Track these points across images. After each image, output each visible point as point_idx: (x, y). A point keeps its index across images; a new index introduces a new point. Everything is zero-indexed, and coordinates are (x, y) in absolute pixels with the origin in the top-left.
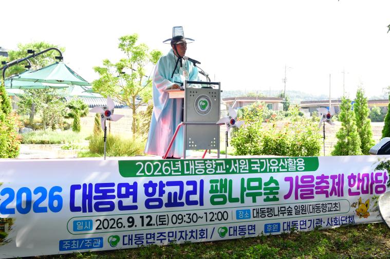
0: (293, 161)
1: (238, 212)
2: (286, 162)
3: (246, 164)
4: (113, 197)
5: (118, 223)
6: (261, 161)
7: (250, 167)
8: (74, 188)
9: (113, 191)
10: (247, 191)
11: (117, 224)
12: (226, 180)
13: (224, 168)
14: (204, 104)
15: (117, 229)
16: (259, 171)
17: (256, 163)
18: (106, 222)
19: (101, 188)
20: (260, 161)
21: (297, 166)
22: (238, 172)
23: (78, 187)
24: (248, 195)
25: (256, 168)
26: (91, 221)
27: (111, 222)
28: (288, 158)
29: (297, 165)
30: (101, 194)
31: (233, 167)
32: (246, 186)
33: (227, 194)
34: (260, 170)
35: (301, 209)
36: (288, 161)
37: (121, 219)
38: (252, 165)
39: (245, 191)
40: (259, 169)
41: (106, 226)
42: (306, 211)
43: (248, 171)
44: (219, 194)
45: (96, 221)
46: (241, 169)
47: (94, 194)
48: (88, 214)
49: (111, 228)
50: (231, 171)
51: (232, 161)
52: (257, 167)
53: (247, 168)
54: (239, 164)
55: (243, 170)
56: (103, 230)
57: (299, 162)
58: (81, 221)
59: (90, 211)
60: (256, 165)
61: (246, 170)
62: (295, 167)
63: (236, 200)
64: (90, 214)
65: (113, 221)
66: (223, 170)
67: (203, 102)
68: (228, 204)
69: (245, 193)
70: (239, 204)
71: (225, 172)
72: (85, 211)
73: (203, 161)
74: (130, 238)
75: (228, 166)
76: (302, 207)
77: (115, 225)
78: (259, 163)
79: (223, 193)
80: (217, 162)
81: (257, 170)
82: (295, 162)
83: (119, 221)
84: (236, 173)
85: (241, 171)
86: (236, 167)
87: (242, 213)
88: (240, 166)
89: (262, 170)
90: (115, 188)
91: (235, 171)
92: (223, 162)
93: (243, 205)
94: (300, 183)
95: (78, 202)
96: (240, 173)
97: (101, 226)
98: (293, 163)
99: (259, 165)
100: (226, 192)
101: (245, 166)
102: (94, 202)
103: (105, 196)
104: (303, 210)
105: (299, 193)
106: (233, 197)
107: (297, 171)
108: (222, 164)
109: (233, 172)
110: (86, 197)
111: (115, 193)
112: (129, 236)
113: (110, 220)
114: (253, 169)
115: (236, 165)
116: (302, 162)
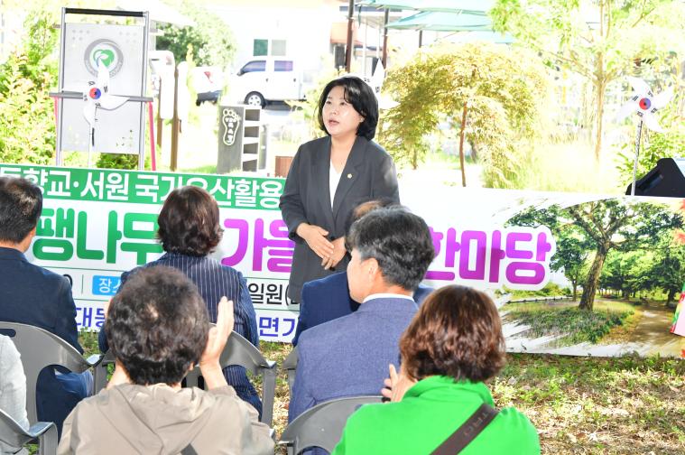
0: (251, 186)
1: (96, 280)
2: (230, 186)
3: (122, 182)
6: (164, 179)
7: (132, 190)
10: (124, 240)
12: (71, 212)
13: (68, 187)
16: (155, 200)
17: (150, 182)
20: (159, 179)
21: (259, 199)
22: (101, 197)
24: (125, 247)
25: (147, 194)
28: (239, 179)
29: (261, 194)
31: (89, 186)
32: (120, 227)
33: (74, 241)
35: (266, 291)
36: (236, 185)
38: (138, 187)
39: (120, 238)
40: (155, 195)
42: (280, 298)
43: (126, 198)
44: (54, 238)
46: (109, 193)
50: (83, 193)
51: (90, 175)
52: (151, 191)
53: (125, 192)
54: (106, 182)
55: (113, 194)
57: (267, 190)
60: (147, 188)
61: (122, 195)
62: (254, 200)
63: (97, 255)
66: (64, 190)
67: (105, 52)
68: (75, 260)
69: (119, 243)
70: (103, 263)
71: (68, 194)
73: (19, 170)
75: (76, 184)
76: (272, 288)
78: (156, 182)
79: (64, 238)
80: (52, 172)
81: (152, 198)
82: (255, 187)
84: (97, 199)
85: (110, 197)
86: (97, 188)
87: (106, 282)
88: (108, 186)
89: (161, 199)
91: (94, 194)
92: (68, 174)
93: (111, 266)
94: (267, 235)
96: (105, 199)
98: (251, 190)
99: (157, 188)
100: (70, 234)
101: (121, 186)
104: (271, 295)
105: (266, 257)
106: (88, 248)
107: (259, 207)
108: (63, 178)
109: (89, 197)
114: (139, 194)
115: (96, 183)
116: (276, 190)
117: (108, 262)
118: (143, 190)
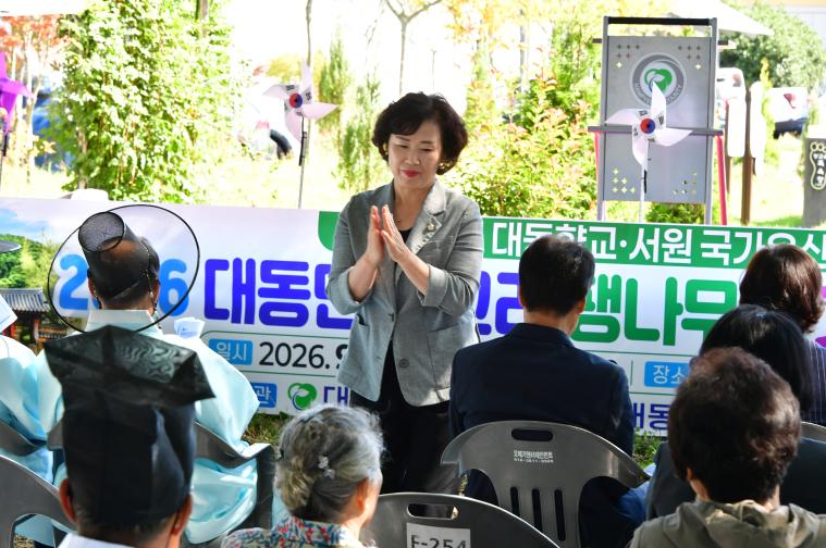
1: (650, 367)
3: (683, 240)
4: (306, 295)
5: (313, 355)
6: (738, 235)
7: (696, 250)
8: (214, 266)
9: (304, 280)
10: (686, 314)
11: (311, 358)
12: (617, 279)
13: (612, 247)
14: (661, 78)
15: (309, 369)
16: (726, 263)
17: (720, 240)
18: (283, 350)
19: (275, 272)
20: (732, 235)
22: (656, 260)
23: (223, 265)
24: (688, 324)
25: (715, 255)
26: (250, 344)
27: (297, 353)
30: (276, 286)
31: (640, 245)
32: (681, 298)
33: (620, 317)
34: (731, 261)
37: (321, 347)
38: (703, 246)
39: (680, 313)
40: (726, 257)
41: (283, 359)
43: (688, 261)
44: (595, 313)
45: (262, 345)
46: (666, 254)
47: (259, 284)
48: (243, 326)
49: (295, 365)
50: (632, 256)
51: (641, 231)
52: (720, 251)
53: (688, 252)
54: (662, 240)
55: (671, 256)
56: (276, 368)
58: (227, 342)
59: (250, 320)
60: (716, 247)
61: (684, 256)
63: (650, 335)
64: (249, 327)
65: (300, 350)
66: (608, 251)
67: (658, 72)
68: (622, 342)
69: (679, 319)
70: (658, 346)
71: (614, 257)
72: (236, 320)
73: (550, 226)
74: (343, 395)
75: (623, 244)
77: (305, 360)
78: (727, 240)
79: (608, 313)
80: (592, 229)
81: (722, 260)
83: (316, 351)
84: (650, 262)
85: (667, 259)
86: (650, 248)
87: (663, 370)
88: (664, 246)
89: (737, 261)
90: (310, 274)
91: (647, 256)
92: (613, 231)
93: (669, 349)
95: (224, 298)
96: (661, 262)
97: (272, 359)
99: (729, 247)
100: (616, 309)
101: (682, 246)
102: (259, 301)
103: (284, 291)
106: (639, 325)
108: (606, 236)
109: (640, 260)
110: (242, 289)
111: (311, 287)
112: (340, 389)
113: (295, 347)
114: (705, 255)
115: (649, 242)
117: (665, 343)
118: (711, 250)
